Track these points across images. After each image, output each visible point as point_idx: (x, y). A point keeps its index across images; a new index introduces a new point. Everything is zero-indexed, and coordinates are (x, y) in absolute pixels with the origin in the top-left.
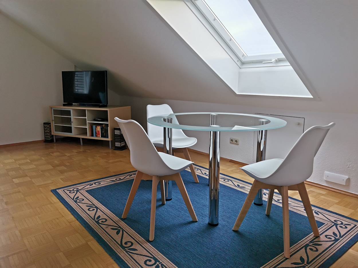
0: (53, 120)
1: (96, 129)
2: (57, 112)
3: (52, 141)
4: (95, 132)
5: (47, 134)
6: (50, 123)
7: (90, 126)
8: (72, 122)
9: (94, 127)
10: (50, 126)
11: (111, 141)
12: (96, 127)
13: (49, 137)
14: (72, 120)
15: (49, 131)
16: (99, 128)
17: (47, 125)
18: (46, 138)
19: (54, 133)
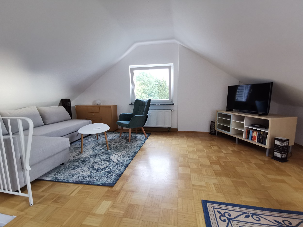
0: (217, 121)
1: (252, 134)
2: (221, 115)
3: (214, 134)
4: (251, 136)
5: (212, 129)
6: (215, 122)
7: (247, 130)
8: (231, 124)
9: (251, 132)
10: (215, 124)
11: (269, 149)
12: (253, 132)
13: (213, 131)
14: (231, 123)
15: (213, 127)
16: (256, 134)
17: (213, 123)
18: (211, 131)
19: (217, 129)
